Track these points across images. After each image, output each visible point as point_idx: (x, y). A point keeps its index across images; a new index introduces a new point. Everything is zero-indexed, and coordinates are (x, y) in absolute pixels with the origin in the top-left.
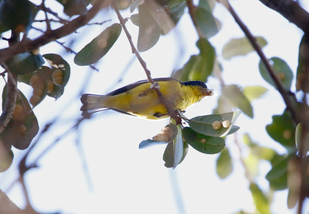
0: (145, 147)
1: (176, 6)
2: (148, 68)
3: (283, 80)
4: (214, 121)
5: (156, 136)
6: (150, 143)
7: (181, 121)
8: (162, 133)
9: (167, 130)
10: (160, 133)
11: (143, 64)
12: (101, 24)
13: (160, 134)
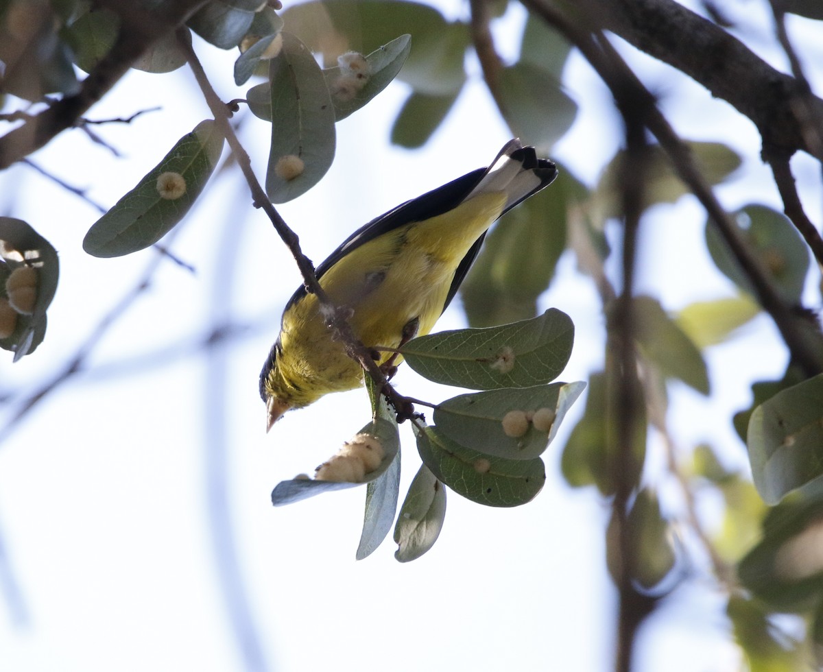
0: (290, 499)
1: (385, 50)
2: (305, 251)
3: (779, 272)
4: (509, 410)
5: (327, 465)
6: (303, 489)
7: (412, 409)
8: (345, 451)
9: (361, 441)
10: (338, 454)
11: (290, 239)
12: (128, 121)
13: (341, 458)
